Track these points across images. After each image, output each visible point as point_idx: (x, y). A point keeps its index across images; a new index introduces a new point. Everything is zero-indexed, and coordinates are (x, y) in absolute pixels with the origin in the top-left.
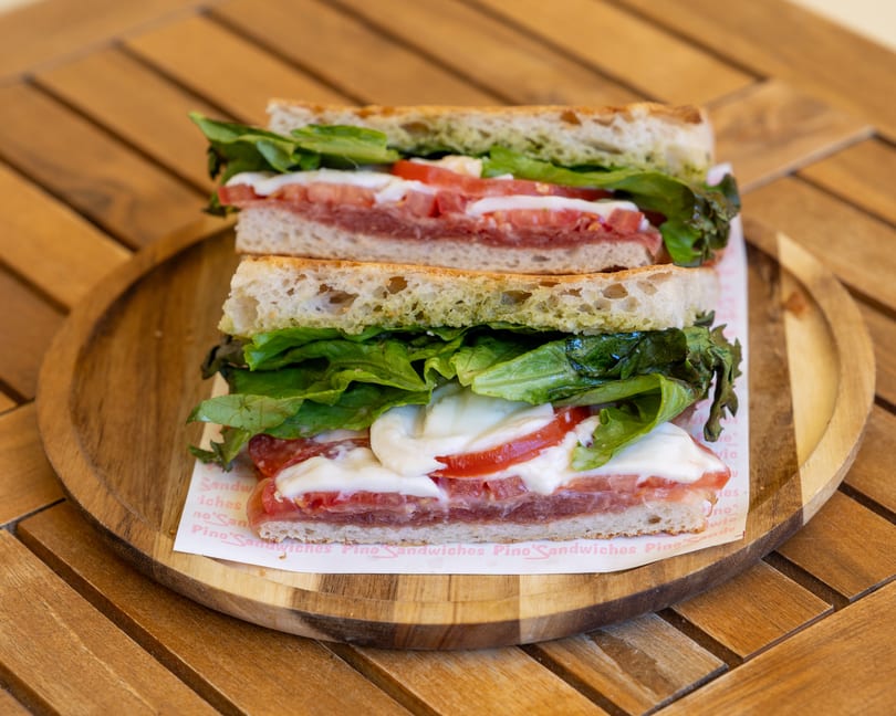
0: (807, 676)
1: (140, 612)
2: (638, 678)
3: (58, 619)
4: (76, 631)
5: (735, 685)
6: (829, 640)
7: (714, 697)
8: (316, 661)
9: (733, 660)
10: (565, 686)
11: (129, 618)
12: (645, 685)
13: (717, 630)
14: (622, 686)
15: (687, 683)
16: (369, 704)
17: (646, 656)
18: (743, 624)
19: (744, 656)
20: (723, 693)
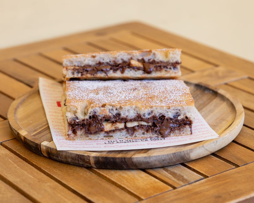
0: (227, 181)
1: (35, 161)
2: (178, 179)
3: (11, 162)
4: (16, 164)
5: (206, 182)
6: (234, 174)
7: (200, 184)
8: (85, 173)
9: (206, 177)
10: (157, 180)
11: (32, 162)
12: (181, 181)
13: (202, 170)
14: (174, 181)
15: (192, 181)
16: (100, 182)
17: (181, 175)
18: (209, 170)
19: (209, 176)
20: (203, 183)
